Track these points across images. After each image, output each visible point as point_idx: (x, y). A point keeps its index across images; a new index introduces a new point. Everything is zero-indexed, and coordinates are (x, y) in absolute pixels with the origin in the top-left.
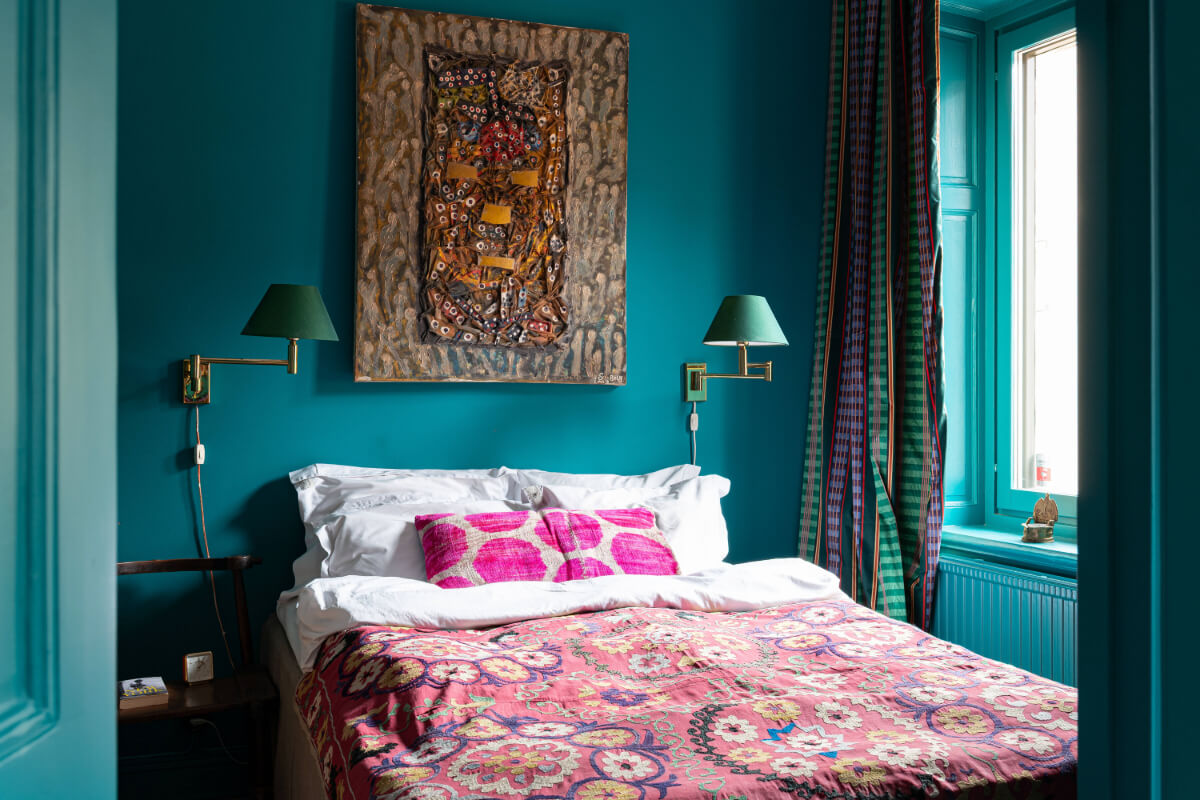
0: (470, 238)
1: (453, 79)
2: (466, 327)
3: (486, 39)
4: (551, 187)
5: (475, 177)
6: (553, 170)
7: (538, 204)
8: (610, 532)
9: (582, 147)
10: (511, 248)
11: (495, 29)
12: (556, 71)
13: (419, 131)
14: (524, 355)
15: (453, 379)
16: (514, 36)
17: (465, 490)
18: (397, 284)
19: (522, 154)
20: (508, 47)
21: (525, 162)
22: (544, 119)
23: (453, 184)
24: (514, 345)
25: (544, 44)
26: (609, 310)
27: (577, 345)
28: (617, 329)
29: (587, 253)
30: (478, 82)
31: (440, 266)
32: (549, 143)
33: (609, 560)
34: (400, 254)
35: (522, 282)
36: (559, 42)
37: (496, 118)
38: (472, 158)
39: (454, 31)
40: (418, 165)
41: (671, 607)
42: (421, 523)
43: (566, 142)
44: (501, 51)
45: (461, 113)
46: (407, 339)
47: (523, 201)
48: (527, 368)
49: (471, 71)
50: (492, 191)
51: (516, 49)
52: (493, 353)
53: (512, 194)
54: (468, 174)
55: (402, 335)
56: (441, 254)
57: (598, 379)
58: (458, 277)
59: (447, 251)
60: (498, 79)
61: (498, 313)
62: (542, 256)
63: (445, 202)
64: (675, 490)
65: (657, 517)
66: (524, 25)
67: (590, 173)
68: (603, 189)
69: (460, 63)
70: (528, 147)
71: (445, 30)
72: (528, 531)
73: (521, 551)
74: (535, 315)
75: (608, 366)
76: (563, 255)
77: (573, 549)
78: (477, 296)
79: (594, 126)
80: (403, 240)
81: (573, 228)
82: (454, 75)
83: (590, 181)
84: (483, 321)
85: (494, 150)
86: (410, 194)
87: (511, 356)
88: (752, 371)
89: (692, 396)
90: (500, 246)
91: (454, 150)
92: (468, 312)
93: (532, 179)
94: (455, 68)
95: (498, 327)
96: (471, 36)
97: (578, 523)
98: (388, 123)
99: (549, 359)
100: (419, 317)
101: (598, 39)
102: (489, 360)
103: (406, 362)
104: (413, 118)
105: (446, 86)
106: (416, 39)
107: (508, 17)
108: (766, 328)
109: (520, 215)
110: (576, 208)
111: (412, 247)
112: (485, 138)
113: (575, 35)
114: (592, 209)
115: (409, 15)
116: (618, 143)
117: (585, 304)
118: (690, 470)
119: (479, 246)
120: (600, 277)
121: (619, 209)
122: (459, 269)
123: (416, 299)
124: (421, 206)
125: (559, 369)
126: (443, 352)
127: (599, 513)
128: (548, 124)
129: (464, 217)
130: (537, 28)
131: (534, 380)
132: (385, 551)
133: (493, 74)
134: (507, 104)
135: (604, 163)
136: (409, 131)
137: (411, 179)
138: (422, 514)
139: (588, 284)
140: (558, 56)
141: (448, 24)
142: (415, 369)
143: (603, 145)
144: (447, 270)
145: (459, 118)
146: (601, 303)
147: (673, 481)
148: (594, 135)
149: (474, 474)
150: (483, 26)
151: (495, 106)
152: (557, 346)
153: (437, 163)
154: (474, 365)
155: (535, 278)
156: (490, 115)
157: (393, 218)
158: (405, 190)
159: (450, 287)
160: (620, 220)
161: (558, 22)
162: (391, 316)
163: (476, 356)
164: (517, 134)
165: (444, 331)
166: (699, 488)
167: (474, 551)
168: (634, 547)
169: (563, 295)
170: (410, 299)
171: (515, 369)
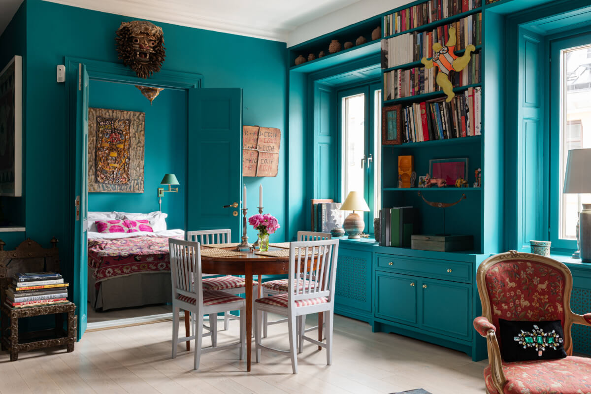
0: (107, 160)
2: (106, 180)
3: (111, 114)
5: (108, 146)
6: (127, 144)
7: (123, 152)
8: (138, 224)
9: (134, 139)
10: (117, 162)
11: (113, 112)
12: (128, 122)
13: (95, 136)
14: (120, 186)
15: (103, 192)
16: (117, 113)
17: (106, 216)
18: (90, 170)
19: (119, 141)
20: (116, 116)
22: (125, 132)
23: (103, 147)
24: (117, 184)
25: (125, 115)
26: (140, 176)
27: (132, 184)
28: (141, 180)
29: (135, 163)
30: (109, 124)
31: (100, 166)
32: (126, 138)
33: (138, 229)
34: (91, 163)
35: (119, 170)
36: (128, 115)
37: (114, 132)
38: (108, 142)
39: (104, 113)
40: (95, 143)
41: (150, 236)
42: (97, 223)
43: (130, 138)
44: (115, 117)
45: (105, 131)
46: (92, 182)
47: (119, 151)
48: (120, 189)
49: (107, 122)
51: (118, 117)
52: (112, 185)
53: (117, 149)
54: (107, 145)
56: (100, 163)
57: (138, 192)
59: (102, 163)
61: (113, 177)
62: (124, 164)
63: (101, 151)
64: (154, 216)
65: (150, 222)
66: (120, 111)
67: (136, 145)
68: (139, 148)
69: (105, 120)
72: (121, 223)
73: (119, 228)
74: (122, 177)
75: (140, 188)
76: (129, 164)
77: (130, 227)
78: (109, 173)
79: (136, 134)
80: (91, 160)
81: (131, 157)
82: (104, 123)
83: (136, 147)
84: (110, 179)
85: (113, 140)
86: (93, 150)
87: (117, 186)
88: (171, 190)
89: (160, 195)
90: (114, 161)
91: (103, 140)
92: (106, 176)
93: (122, 146)
95: (113, 180)
96: (107, 114)
97: (132, 222)
99: (126, 187)
100: (95, 178)
101: (138, 114)
102: (111, 187)
103: (92, 188)
104: (94, 132)
105: (102, 125)
106: (95, 115)
107: (116, 109)
108: (174, 180)
109: (119, 154)
110: (132, 153)
111: (93, 162)
112: (111, 137)
113: (132, 113)
114: (136, 153)
115: (93, 109)
116: (142, 138)
117: (134, 175)
118: (159, 212)
119: (109, 161)
121: (142, 153)
122: (104, 167)
123: (94, 174)
124: (96, 152)
125: (128, 190)
126: (101, 185)
127: (137, 221)
128: (126, 134)
129: (106, 155)
130: (123, 112)
131: (122, 192)
132: (89, 228)
133: (113, 122)
134: (116, 129)
135: (139, 142)
136: (93, 136)
137: (93, 146)
138: (97, 221)
139: (135, 170)
140: (128, 118)
141: (102, 111)
142: (94, 189)
143: (139, 138)
144: (102, 167)
146: (138, 174)
148: (137, 136)
149: (107, 213)
150: (110, 111)
151: (113, 130)
152: (127, 184)
153: (99, 143)
154: (108, 188)
155: (122, 169)
156: (112, 132)
158: (92, 149)
159: (102, 171)
160: (143, 155)
161: (128, 110)
163: (108, 186)
164: (118, 136)
165: (101, 181)
166: (160, 216)
167: (109, 227)
168: (143, 227)
169: (129, 172)
171: (117, 189)
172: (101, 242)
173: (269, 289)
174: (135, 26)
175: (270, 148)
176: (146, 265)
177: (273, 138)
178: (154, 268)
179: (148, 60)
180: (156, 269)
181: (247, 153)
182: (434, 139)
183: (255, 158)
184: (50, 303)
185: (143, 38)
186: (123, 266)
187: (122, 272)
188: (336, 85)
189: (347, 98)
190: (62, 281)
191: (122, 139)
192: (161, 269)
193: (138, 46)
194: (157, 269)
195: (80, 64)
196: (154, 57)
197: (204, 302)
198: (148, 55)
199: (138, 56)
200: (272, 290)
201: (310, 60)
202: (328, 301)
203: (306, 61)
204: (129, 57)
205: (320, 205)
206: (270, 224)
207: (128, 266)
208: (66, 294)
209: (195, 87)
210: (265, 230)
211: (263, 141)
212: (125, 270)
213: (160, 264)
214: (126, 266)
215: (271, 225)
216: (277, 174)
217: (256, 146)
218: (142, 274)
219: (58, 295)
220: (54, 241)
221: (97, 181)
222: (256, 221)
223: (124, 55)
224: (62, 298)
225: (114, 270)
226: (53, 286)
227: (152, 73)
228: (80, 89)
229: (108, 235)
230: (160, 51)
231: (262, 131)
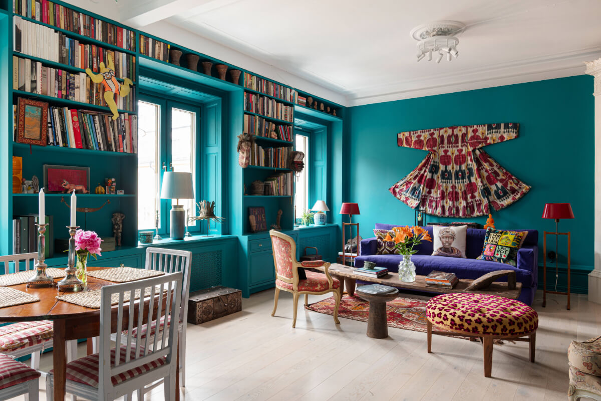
182: (87, 148)
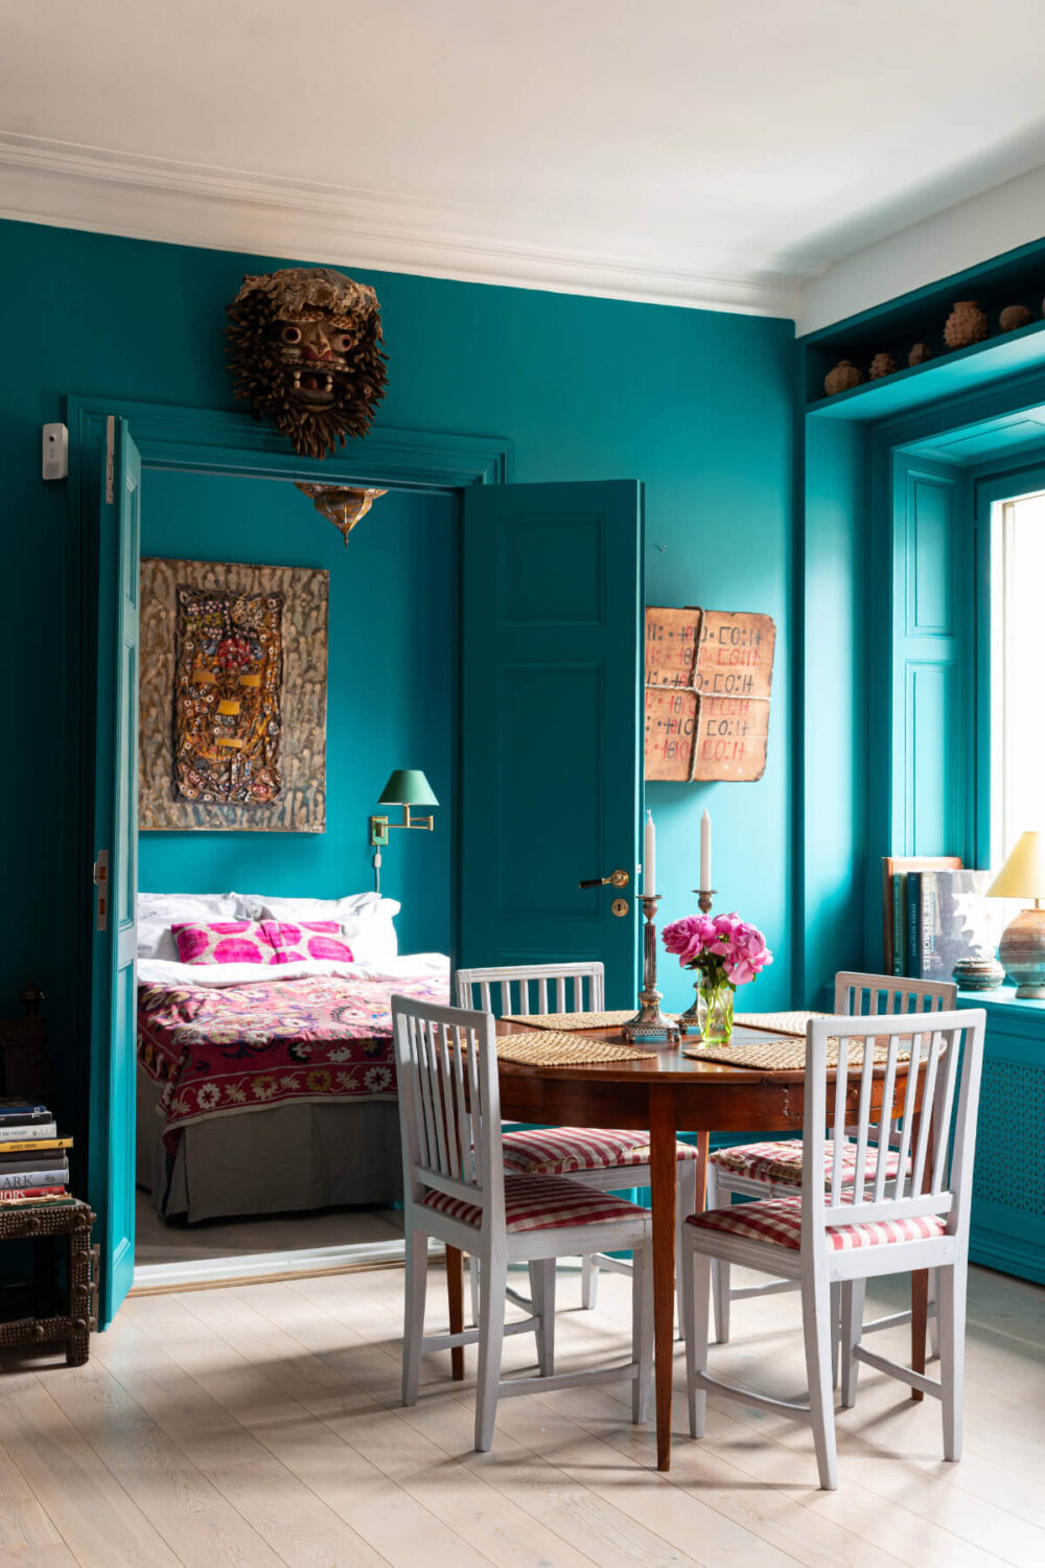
0: (209, 725)
1: (198, 609)
2: (205, 791)
3: (222, 578)
4: (270, 687)
5: (213, 681)
6: (271, 674)
7: (260, 699)
8: (307, 935)
9: (293, 656)
10: (240, 732)
11: (228, 571)
12: (274, 601)
13: (172, 648)
14: (248, 811)
15: (196, 829)
16: (242, 575)
17: (205, 909)
18: (156, 759)
19: (248, 663)
20: (238, 584)
21: (250, 668)
22: (264, 636)
23: (197, 686)
24: (241, 803)
25: (265, 581)
26: (312, 777)
27: (288, 803)
28: (318, 791)
29: (297, 734)
30: (216, 611)
31: (187, 746)
32: (268, 654)
33: (305, 952)
34: (158, 737)
35: (248, 757)
36: (276, 578)
37: (229, 637)
38: (211, 667)
39: (199, 574)
40: (172, 672)
41: (342, 977)
42: (175, 929)
43: (281, 653)
44: (234, 587)
45: (204, 633)
46: (163, 798)
47: (248, 697)
48: (251, 820)
49: (211, 603)
50: (226, 691)
51: (245, 585)
52: (225, 809)
53: (240, 692)
54: (209, 678)
55: (159, 796)
56: (188, 737)
57: (305, 829)
58: (201, 754)
59: (193, 735)
60: (231, 607)
61: (229, 780)
62: (262, 738)
63: (192, 699)
64: (358, 909)
65: (343, 928)
66: (251, 567)
67: (299, 675)
68: (309, 687)
69: (202, 597)
70: (252, 657)
71: (192, 573)
72: (251, 934)
73: (245, 947)
74: (257, 781)
75: (311, 819)
76: (278, 736)
77: (281, 945)
78: (215, 768)
79: (302, 640)
80: (161, 727)
81: (286, 717)
82: (199, 606)
83: (299, 681)
84: (218, 786)
85: (227, 660)
86: (166, 694)
87: (239, 811)
88: (412, 823)
89: (376, 839)
90: (232, 731)
91: (198, 661)
92: (207, 779)
93: (255, 681)
94: (199, 601)
95: (229, 789)
96: (211, 577)
97: (285, 929)
98: (150, 643)
99: (267, 813)
100: (172, 783)
101: (305, 575)
102: (223, 814)
103: (163, 816)
104: (169, 638)
105: (192, 614)
106: (171, 581)
107: (238, 562)
108: (422, 791)
109: (246, 707)
110: (288, 702)
111: (167, 732)
112: (221, 651)
113: (289, 573)
114: (300, 702)
115: (166, 563)
116: (320, 653)
117: (295, 773)
118: (373, 897)
119: (216, 731)
120: (306, 753)
121: (321, 701)
122: (201, 748)
123: (169, 770)
124: (174, 702)
125: (275, 821)
126: (189, 809)
127: (301, 923)
128: (268, 640)
129: (205, 710)
130: (260, 569)
131: (256, 829)
132: (150, 948)
133: (227, 604)
134: (237, 626)
135: (310, 667)
136: (165, 648)
137: (167, 682)
138: (177, 923)
139: (297, 757)
140: (276, 589)
141: (194, 569)
142: (169, 820)
143: (309, 654)
144: (192, 749)
145: (202, 637)
146: (307, 772)
147: (359, 904)
148: (303, 647)
149: (211, 897)
150: (220, 569)
151: (228, 628)
152: (273, 804)
153: (185, 671)
154: (212, 818)
155: (258, 753)
156: (224, 635)
157: (153, 712)
159: (194, 761)
160: (321, 709)
161: (275, 564)
162: (152, 782)
163: (214, 811)
164: (244, 648)
165: (190, 793)
166: (375, 907)
167: (213, 946)
168: (323, 945)
169: (278, 766)
170: (166, 771)
171: (242, 820)
172: (188, 996)
173: (735, 1175)
174: (288, 287)
175: (739, 683)
176: (326, 1075)
177: (748, 647)
178: (352, 1084)
179: (331, 397)
180: (357, 1088)
181: (660, 701)
183: (686, 717)
184: (13, 1201)
185: (315, 324)
186: (253, 1077)
187: (251, 1097)
188: (970, 458)
189: (1012, 504)
190: (50, 1129)
191: (257, 659)
192: (375, 1087)
193: (297, 352)
194: (361, 1089)
195: (111, 419)
196: (350, 386)
197: (510, 1220)
198: (330, 380)
199: (298, 384)
200: (746, 1178)
201: (878, 376)
202: (948, 1230)
203: (864, 379)
204: (269, 390)
205: (913, 879)
206: (738, 949)
207: (267, 1079)
208: (63, 1174)
209: (485, 482)
210: (719, 971)
211: (715, 658)
212: (259, 1091)
213: (374, 1072)
214: (263, 1079)
215: (740, 954)
216: (761, 773)
217: (692, 676)
218: (313, 1104)
219: (37, 1176)
220: (31, 995)
221: (177, 795)
222: (687, 940)
223: (253, 384)
224: (49, 1185)
225: (223, 1090)
226: (23, 1146)
227: (342, 441)
228: (109, 500)
229: (209, 971)
230: (369, 364)
231: (712, 625)
